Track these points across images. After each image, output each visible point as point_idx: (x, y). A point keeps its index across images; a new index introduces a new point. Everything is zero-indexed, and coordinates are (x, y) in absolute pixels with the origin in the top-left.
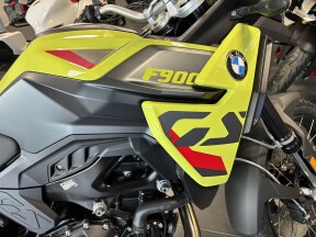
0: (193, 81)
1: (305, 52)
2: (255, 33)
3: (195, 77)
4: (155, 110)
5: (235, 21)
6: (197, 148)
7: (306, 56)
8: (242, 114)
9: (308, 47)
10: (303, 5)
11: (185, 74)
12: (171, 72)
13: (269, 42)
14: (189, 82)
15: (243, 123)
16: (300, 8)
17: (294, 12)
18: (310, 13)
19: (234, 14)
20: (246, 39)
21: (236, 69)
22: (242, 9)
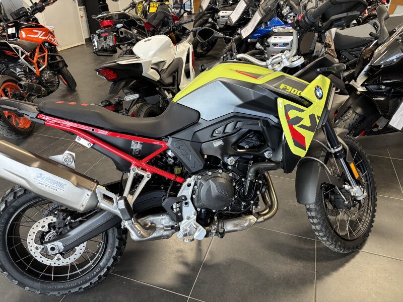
0: (300, 94)
1: (356, 114)
2: (328, 81)
3: (300, 93)
4: (284, 102)
5: (318, 74)
6: (296, 127)
7: (357, 117)
8: (318, 117)
9: (359, 110)
10: (358, 79)
11: (297, 90)
12: (291, 88)
13: (334, 86)
14: (298, 94)
15: (318, 122)
16: (355, 81)
17: (351, 83)
18: (362, 85)
19: (318, 70)
20: (324, 83)
21: (318, 94)
22: (323, 69)
